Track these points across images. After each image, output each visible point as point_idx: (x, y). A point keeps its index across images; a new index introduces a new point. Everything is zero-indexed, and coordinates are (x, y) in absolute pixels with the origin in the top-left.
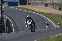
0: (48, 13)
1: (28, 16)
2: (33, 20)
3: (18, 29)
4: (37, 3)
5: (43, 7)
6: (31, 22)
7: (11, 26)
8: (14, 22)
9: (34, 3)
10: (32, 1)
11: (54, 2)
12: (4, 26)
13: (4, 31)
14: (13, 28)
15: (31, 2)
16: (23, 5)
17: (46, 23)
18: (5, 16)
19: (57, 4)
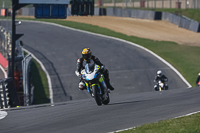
3: (65, 94)
4: (127, 8)
5: (147, 20)
6: (95, 72)
7: (44, 82)
8: (53, 71)
9: (119, 10)
10: (111, 2)
12: (22, 83)
13: (22, 98)
14: (51, 90)
15: (108, 5)
16: (82, 15)
17: (159, 72)
18: (23, 49)
19: (191, 13)
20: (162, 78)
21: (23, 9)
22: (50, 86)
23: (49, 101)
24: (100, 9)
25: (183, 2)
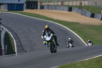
2: (54, 33)
4: (54, 5)
6: (51, 37)
7: (12, 43)
8: (17, 38)
9: (50, 6)
10: (46, 2)
11: (83, 4)
14: (16, 47)
15: (45, 4)
16: (32, 9)
17: (69, 39)
18: (2, 27)
19: (87, 8)
20: (71, 42)
21: (1, 6)
22: (15, 45)
23: (15, 53)
24: (41, 6)
25: (83, 2)
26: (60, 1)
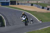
0: (33, 11)
1: (23, 13)
3: (9, 24)
4: (24, 3)
5: (29, 6)
6: (25, 18)
9: (22, 3)
11: (38, 2)
14: (5, 23)
15: (20, 2)
16: (13, 5)
19: (40, 4)
20: (32, 21)
22: (5, 22)
23: (5, 26)
25: (38, 1)
26: (27, 1)
